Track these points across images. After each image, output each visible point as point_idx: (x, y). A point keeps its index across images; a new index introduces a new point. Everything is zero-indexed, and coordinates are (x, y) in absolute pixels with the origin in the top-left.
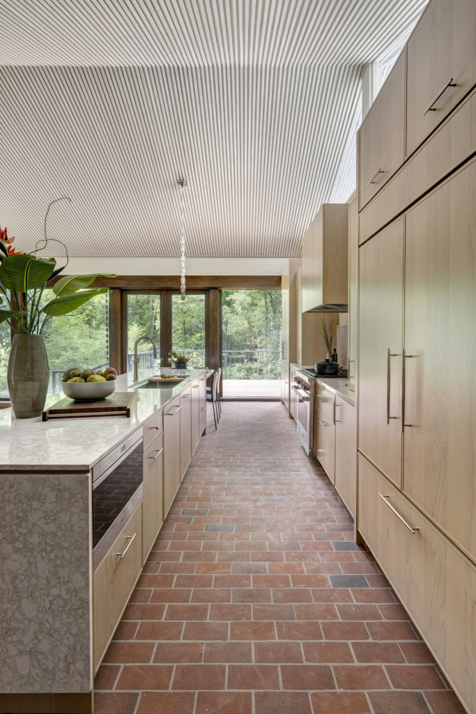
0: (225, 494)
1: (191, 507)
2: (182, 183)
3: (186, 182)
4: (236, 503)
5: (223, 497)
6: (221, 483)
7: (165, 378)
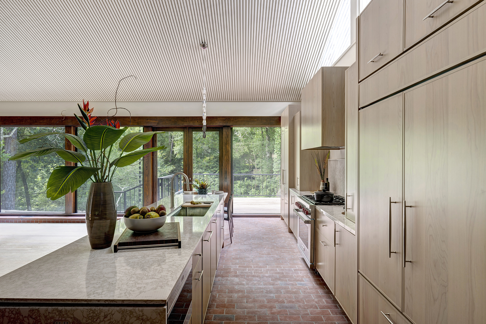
0: (245, 301)
1: (220, 313)
2: (204, 46)
3: (207, 45)
4: (256, 310)
5: (245, 305)
6: (242, 291)
7: (194, 204)
